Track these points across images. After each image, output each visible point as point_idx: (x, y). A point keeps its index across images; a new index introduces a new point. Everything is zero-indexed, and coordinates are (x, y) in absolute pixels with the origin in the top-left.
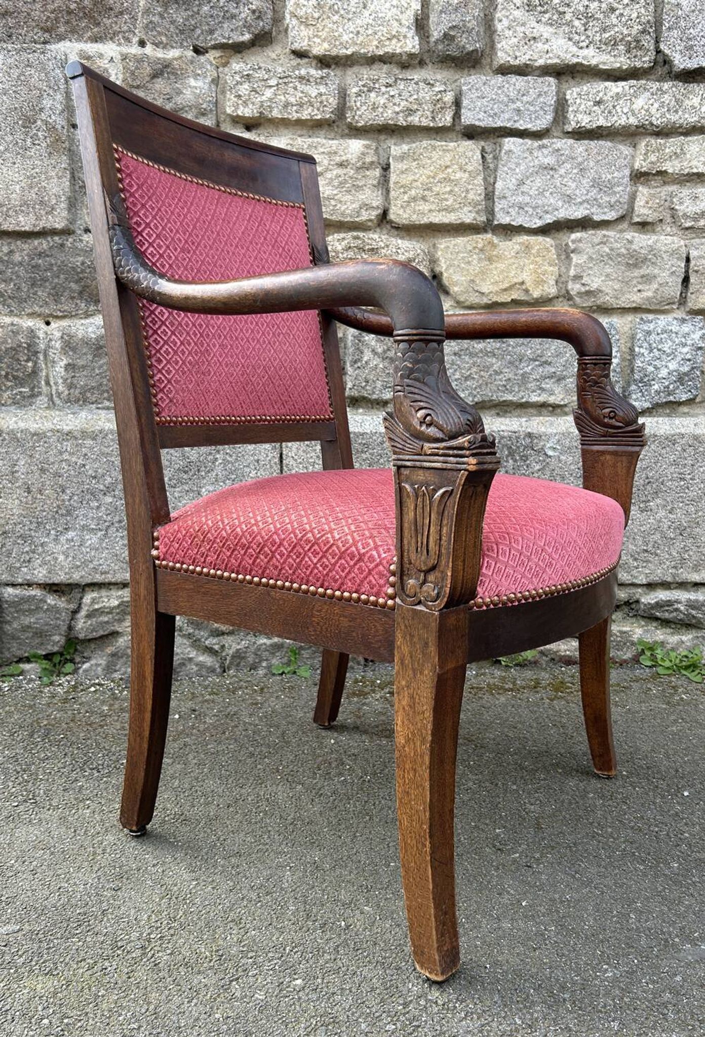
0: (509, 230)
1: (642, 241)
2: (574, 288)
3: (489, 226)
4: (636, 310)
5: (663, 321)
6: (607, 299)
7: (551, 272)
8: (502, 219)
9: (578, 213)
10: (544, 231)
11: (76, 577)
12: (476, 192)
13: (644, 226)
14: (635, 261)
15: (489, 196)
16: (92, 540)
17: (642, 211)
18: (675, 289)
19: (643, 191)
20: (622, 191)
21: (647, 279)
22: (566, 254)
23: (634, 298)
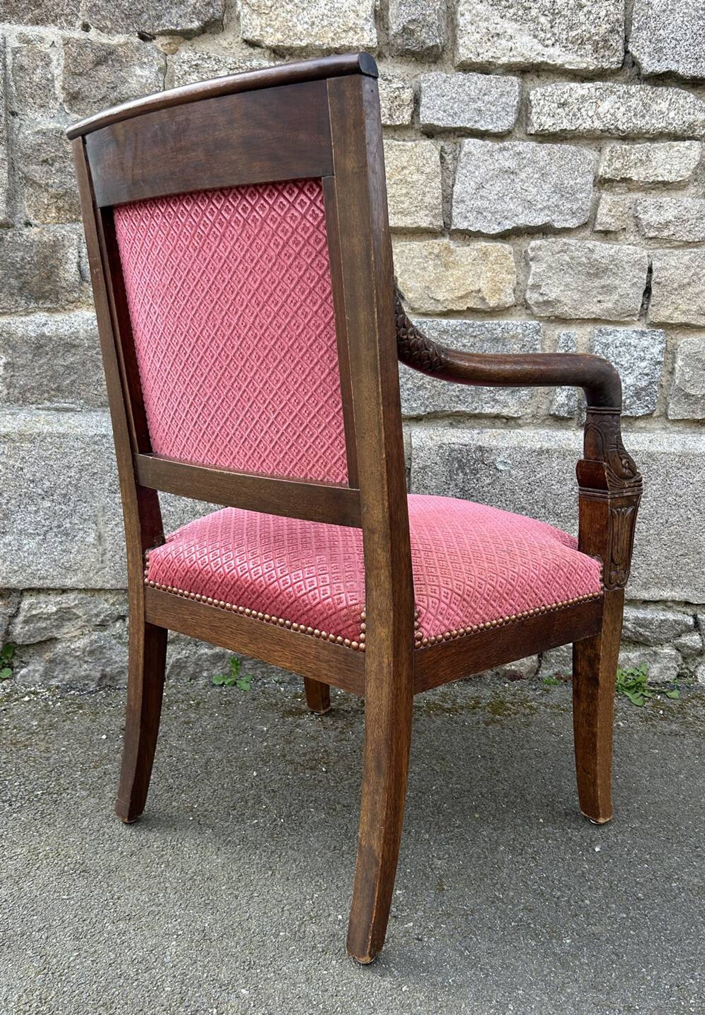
0: (468, 235)
1: (603, 250)
2: (532, 297)
3: (446, 230)
4: (596, 321)
5: (622, 333)
6: (566, 310)
7: (509, 280)
8: (460, 224)
9: (539, 220)
10: (504, 236)
11: (14, 582)
12: (434, 195)
13: (606, 234)
14: (596, 271)
15: (447, 198)
16: (31, 544)
17: (605, 219)
18: (636, 301)
19: (607, 198)
20: (585, 199)
21: (608, 290)
22: (525, 261)
23: (596, 310)
